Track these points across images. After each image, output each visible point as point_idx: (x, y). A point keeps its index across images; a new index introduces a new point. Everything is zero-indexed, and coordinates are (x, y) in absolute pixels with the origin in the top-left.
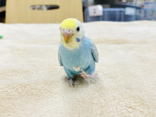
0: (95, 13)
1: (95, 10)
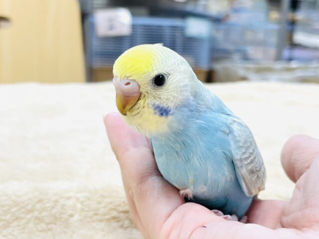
0: (111, 28)
1: (111, 20)
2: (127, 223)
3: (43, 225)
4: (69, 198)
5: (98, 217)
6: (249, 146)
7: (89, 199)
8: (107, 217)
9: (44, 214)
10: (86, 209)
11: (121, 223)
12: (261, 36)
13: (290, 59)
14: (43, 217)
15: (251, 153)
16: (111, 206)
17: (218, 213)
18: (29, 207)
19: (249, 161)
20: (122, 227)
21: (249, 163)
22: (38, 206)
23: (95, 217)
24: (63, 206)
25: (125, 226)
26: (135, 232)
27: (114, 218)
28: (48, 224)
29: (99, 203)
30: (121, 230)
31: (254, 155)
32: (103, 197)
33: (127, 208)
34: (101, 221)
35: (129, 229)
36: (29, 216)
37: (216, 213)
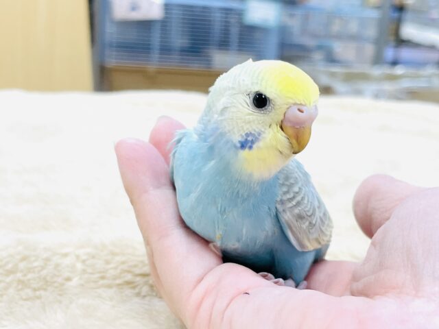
0: (134, 8)
2: (145, 289)
3: (29, 292)
4: (66, 255)
5: (105, 282)
6: (293, 184)
7: (93, 257)
8: (118, 282)
9: (30, 276)
10: (89, 270)
11: (137, 290)
12: (353, 27)
13: (395, 63)
14: (29, 280)
15: (297, 193)
16: (125, 267)
17: (267, 276)
18: (10, 266)
19: (294, 203)
20: (138, 294)
21: (295, 206)
22: (22, 265)
23: (102, 282)
24: (57, 266)
25: (143, 294)
26: (156, 301)
27: (128, 283)
28: (35, 290)
29: (107, 262)
30: (136, 300)
31: (302, 195)
32: (113, 254)
33: (147, 269)
34: (110, 286)
35: (148, 298)
36: (8, 279)
37: (264, 277)
